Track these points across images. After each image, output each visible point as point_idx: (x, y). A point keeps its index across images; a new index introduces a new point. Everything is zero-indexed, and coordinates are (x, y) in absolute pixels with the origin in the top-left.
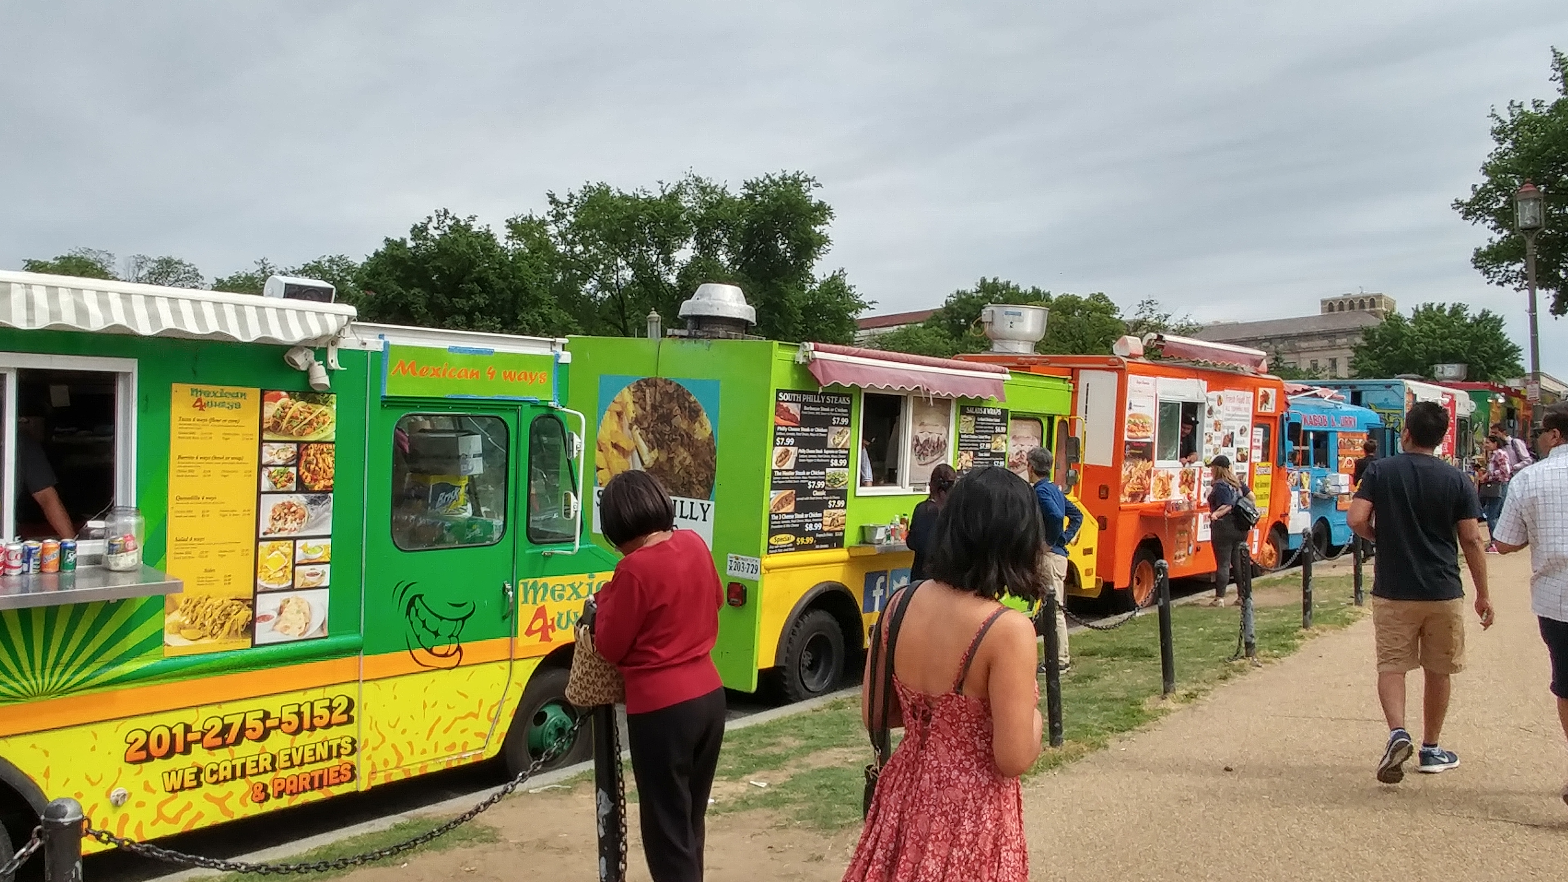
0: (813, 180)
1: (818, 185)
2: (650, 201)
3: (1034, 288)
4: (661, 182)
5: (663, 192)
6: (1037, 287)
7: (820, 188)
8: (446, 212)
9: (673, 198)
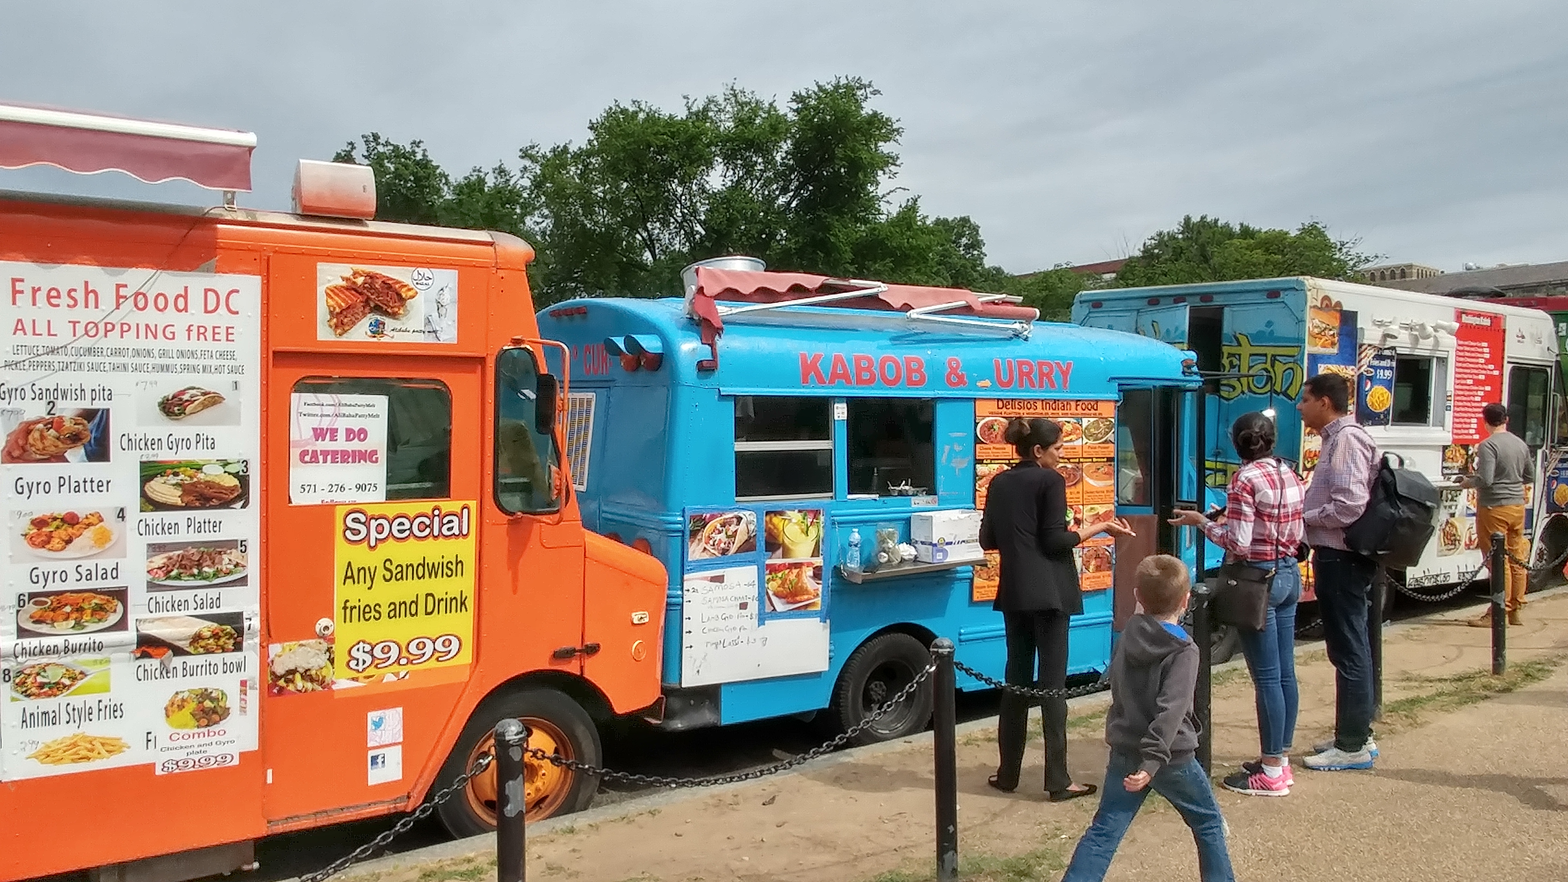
0: (870, 85)
1: (876, 92)
2: (671, 121)
3: (1242, 225)
4: (685, 97)
5: (689, 109)
6: (1245, 224)
7: (878, 95)
8: (376, 137)
9: (702, 115)
